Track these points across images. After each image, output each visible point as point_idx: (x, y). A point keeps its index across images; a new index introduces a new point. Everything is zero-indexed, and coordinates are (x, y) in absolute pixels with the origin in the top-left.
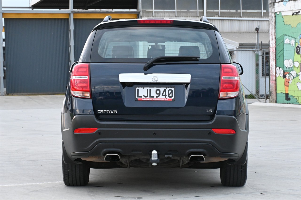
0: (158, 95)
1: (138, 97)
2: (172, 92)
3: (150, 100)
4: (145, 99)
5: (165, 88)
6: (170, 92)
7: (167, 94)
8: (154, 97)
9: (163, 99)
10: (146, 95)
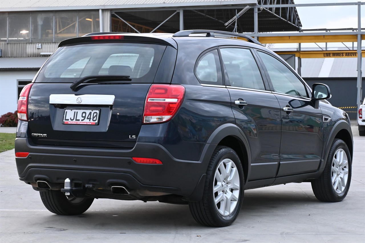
0: (83, 118)
1: (66, 120)
2: (96, 116)
3: (75, 123)
4: (71, 122)
5: (91, 111)
6: (95, 114)
7: (92, 117)
8: (79, 120)
9: (87, 122)
10: (72, 118)
